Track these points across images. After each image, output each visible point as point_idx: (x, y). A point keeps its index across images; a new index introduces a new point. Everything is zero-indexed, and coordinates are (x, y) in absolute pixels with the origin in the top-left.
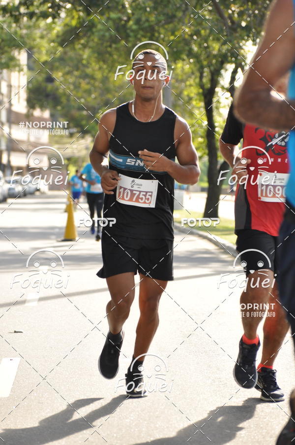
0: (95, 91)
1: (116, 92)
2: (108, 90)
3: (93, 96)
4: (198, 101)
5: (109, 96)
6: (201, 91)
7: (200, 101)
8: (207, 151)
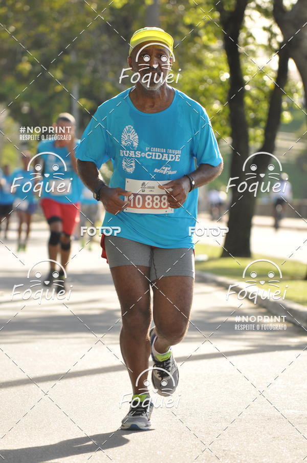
0: (17, 21)
1: (56, 20)
2: (40, 18)
3: (12, 28)
4: (211, 36)
5: (42, 29)
6: (217, 15)
7: (216, 35)
8: (228, 129)
